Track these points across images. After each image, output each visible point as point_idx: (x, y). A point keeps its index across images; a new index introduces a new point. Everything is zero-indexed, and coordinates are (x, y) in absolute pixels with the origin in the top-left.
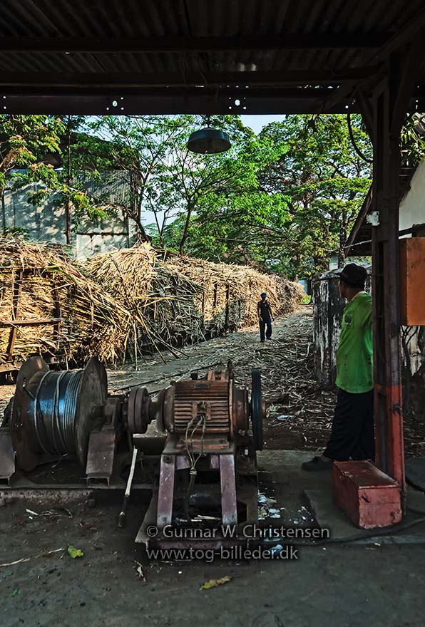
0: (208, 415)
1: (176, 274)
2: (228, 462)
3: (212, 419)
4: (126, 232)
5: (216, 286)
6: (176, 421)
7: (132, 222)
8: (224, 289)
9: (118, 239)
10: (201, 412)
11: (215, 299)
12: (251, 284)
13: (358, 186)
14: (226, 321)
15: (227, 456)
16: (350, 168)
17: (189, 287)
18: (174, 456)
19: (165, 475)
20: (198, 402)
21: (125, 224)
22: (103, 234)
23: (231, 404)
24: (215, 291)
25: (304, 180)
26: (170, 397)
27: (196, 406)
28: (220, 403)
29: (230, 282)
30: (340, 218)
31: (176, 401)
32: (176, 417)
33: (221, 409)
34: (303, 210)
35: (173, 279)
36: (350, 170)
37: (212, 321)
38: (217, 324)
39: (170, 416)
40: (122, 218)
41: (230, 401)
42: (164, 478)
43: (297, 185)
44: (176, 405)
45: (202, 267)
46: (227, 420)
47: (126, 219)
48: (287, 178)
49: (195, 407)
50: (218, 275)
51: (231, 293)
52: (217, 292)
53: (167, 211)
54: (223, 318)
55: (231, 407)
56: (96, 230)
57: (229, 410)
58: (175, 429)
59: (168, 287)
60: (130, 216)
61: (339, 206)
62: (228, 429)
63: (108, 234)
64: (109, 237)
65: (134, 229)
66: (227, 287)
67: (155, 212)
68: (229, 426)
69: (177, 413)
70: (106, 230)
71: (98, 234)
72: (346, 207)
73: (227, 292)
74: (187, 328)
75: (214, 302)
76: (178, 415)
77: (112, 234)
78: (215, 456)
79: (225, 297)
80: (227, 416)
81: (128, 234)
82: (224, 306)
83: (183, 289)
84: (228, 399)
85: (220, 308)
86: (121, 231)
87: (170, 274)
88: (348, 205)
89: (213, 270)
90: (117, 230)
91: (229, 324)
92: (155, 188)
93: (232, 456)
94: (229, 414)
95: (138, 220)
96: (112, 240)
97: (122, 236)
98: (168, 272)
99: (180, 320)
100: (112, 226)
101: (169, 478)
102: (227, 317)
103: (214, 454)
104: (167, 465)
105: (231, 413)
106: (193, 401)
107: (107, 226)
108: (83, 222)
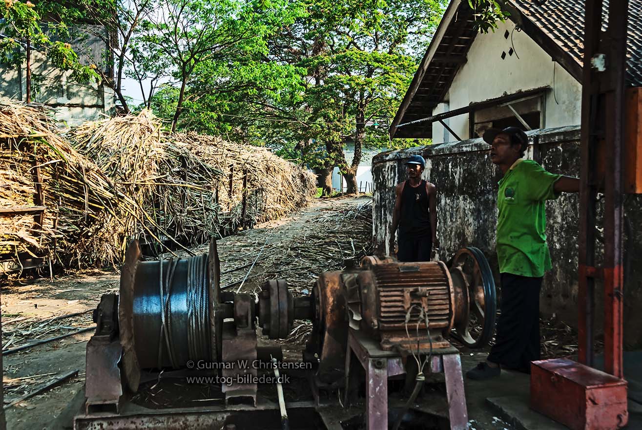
0: (424, 305)
1: (186, 153)
2: (453, 364)
3: (430, 310)
4: (100, 103)
5: (231, 170)
6: (382, 315)
7: (108, 92)
8: (241, 175)
9: (90, 112)
10: (415, 301)
11: (231, 187)
12: (268, 169)
13: (377, 60)
14: (242, 215)
15: (452, 356)
16: (367, 40)
17: (202, 170)
18: (385, 359)
19: (376, 384)
20: (411, 289)
21: (100, 93)
22: (70, 106)
23: (452, 290)
24: (231, 176)
25: (316, 52)
26: (369, 284)
27: (409, 294)
28: (439, 290)
29: (248, 166)
30: (357, 98)
31: (381, 289)
32: (383, 309)
33: (440, 297)
34: (316, 87)
35: (183, 159)
36: (366, 42)
37: (229, 214)
38: (232, 218)
39: (373, 308)
40: (95, 86)
41: (451, 287)
42: (374, 389)
43: (307, 57)
44: (382, 294)
45: (215, 145)
46: (447, 312)
47: (101, 87)
48: (295, 48)
49: (407, 295)
50: (233, 157)
51: (248, 181)
52: (234, 178)
53: (154, 79)
54: (239, 211)
55: (452, 295)
56: (60, 100)
57: (450, 299)
58: (381, 324)
59: (177, 169)
60: (106, 84)
61: (358, 84)
62: (447, 322)
63: (77, 105)
64: (79, 109)
65: (112, 100)
66: (245, 172)
67: (140, 80)
68: (449, 320)
69: (383, 304)
70: (74, 101)
71: (63, 105)
72: (366, 85)
73: (245, 178)
74: (199, 222)
75: (230, 191)
76: (385, 307)
77: (83, 106)
78: (435, 357)
79: (242, 185)
80: (448, 306)
81: (103, 107)
82: (241, 196)
83: (195, 173)
84: (448, 285)
85: (237, 198)
86: (94, 102)
87: (178, 153)
88: (368, 83)
89: (229, 150)
90: (89, 100)
91: (246, 219)
92: (141, 50)
93: (458, 357)
94: (450, 304)
95: (118, 90)
96: (82, 112)
97: (94, 109)
98: (177, 150)
99: (189, 212)
100: (82, 96)
101: (381, 387)
102: (243, 210)
103: (436, 354)
104: (377, 371)
105: (453, 302)
106: (405, 289)
107: (74, 95)
108: (43, 89)
